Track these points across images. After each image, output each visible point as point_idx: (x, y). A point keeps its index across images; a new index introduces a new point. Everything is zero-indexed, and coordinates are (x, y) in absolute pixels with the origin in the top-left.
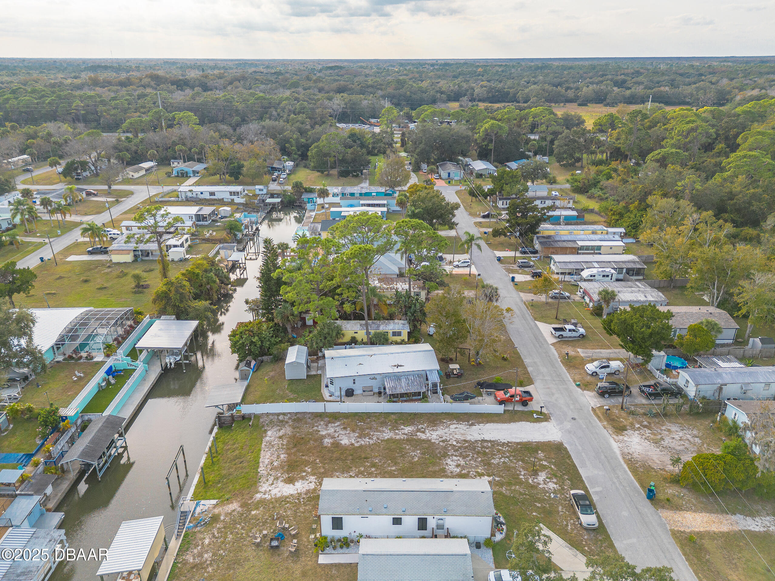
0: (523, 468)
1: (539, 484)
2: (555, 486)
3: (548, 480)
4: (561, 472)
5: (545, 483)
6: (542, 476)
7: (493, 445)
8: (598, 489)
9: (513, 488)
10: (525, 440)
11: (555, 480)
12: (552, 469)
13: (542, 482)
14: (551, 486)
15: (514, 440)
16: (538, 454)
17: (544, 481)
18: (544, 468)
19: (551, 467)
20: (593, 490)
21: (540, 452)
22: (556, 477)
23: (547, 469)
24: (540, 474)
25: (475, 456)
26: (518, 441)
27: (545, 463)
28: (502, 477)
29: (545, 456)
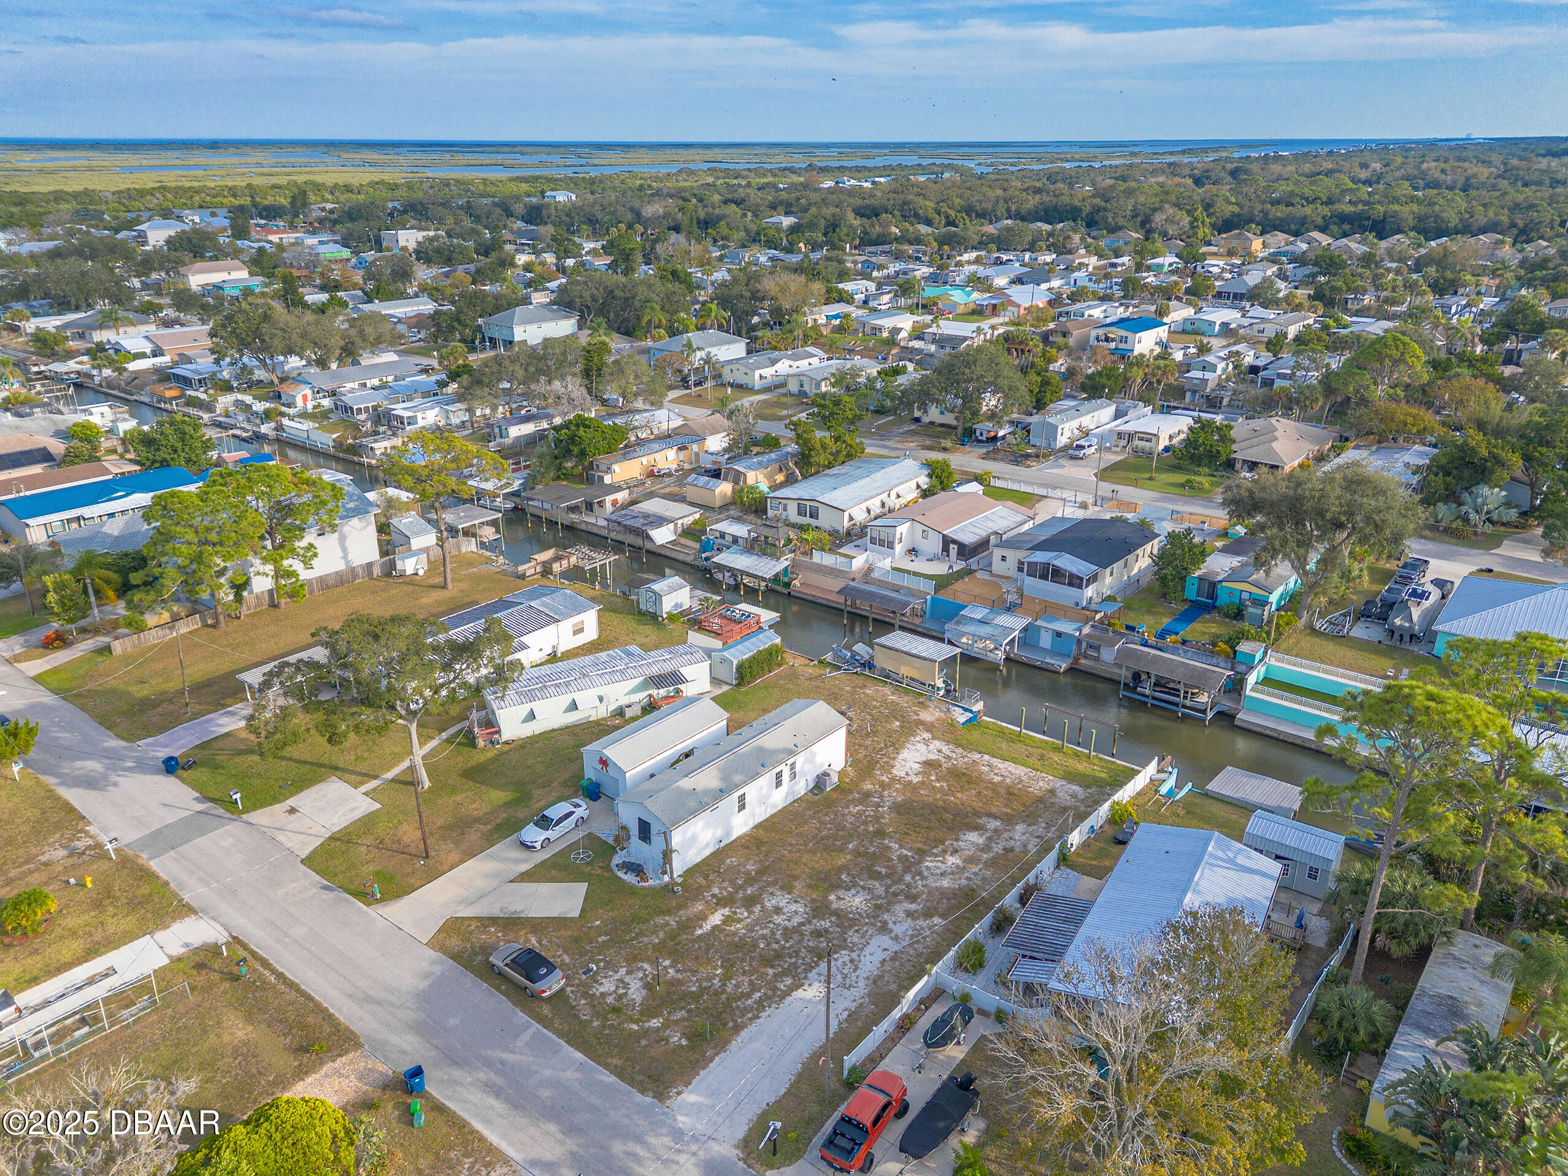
0: (680, 982)
1: (629, 973)
2: (602, 989)
3: (621, 991)
4: (612, 1026)
5: (621, 981)
6: (636, 992)
7: (774, 989)
8: (526, 1036)
9: (661, 935)
10: (734, 1045)
11: (610, 1000)
12: (632, 1020)
13: (627, 979)
14: (607, 986)
15: (752, 1029)
16: (683, 1035)
17: (626, 986)
18: (649, 1011)
19: (637, 1022)
20: (533, 1030)
21: (684, 1042)
22: (616, 1010)
23: (641, 1013)
24: (644, 992)
25: (775, 946)
26: (744, 1033)
27: (655, 1023)
28: (694, 941)
29: (666, 1040)
